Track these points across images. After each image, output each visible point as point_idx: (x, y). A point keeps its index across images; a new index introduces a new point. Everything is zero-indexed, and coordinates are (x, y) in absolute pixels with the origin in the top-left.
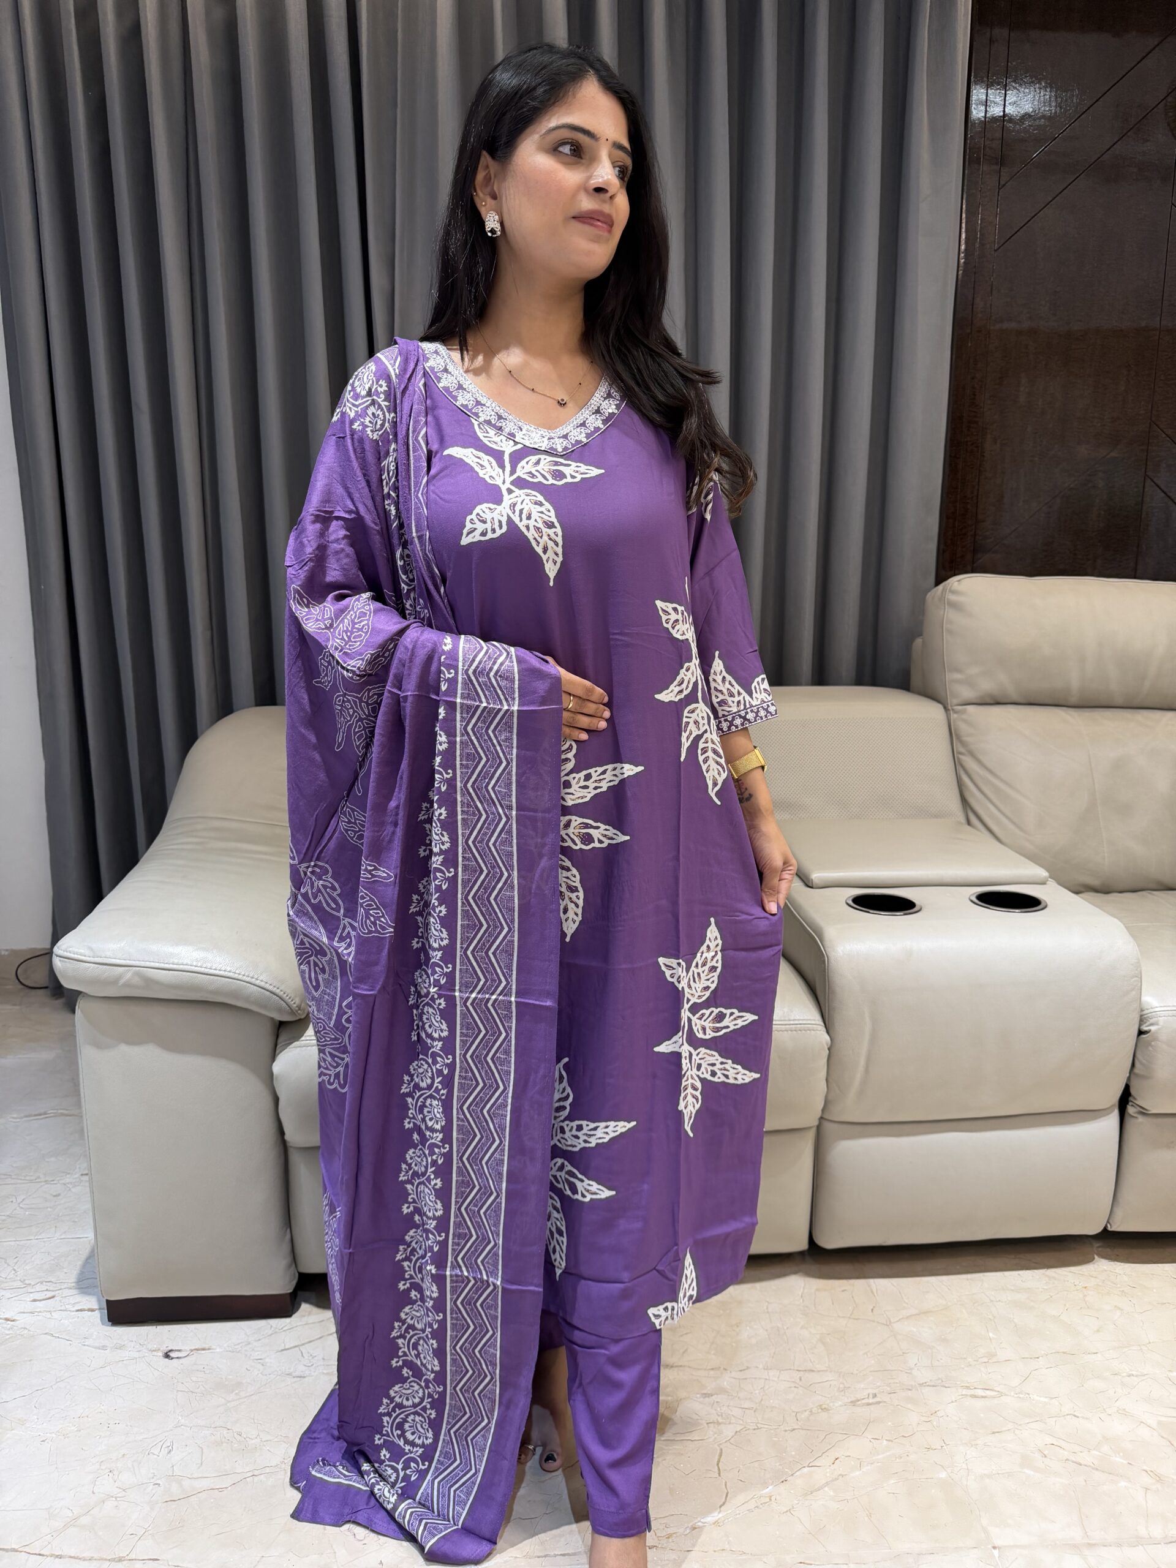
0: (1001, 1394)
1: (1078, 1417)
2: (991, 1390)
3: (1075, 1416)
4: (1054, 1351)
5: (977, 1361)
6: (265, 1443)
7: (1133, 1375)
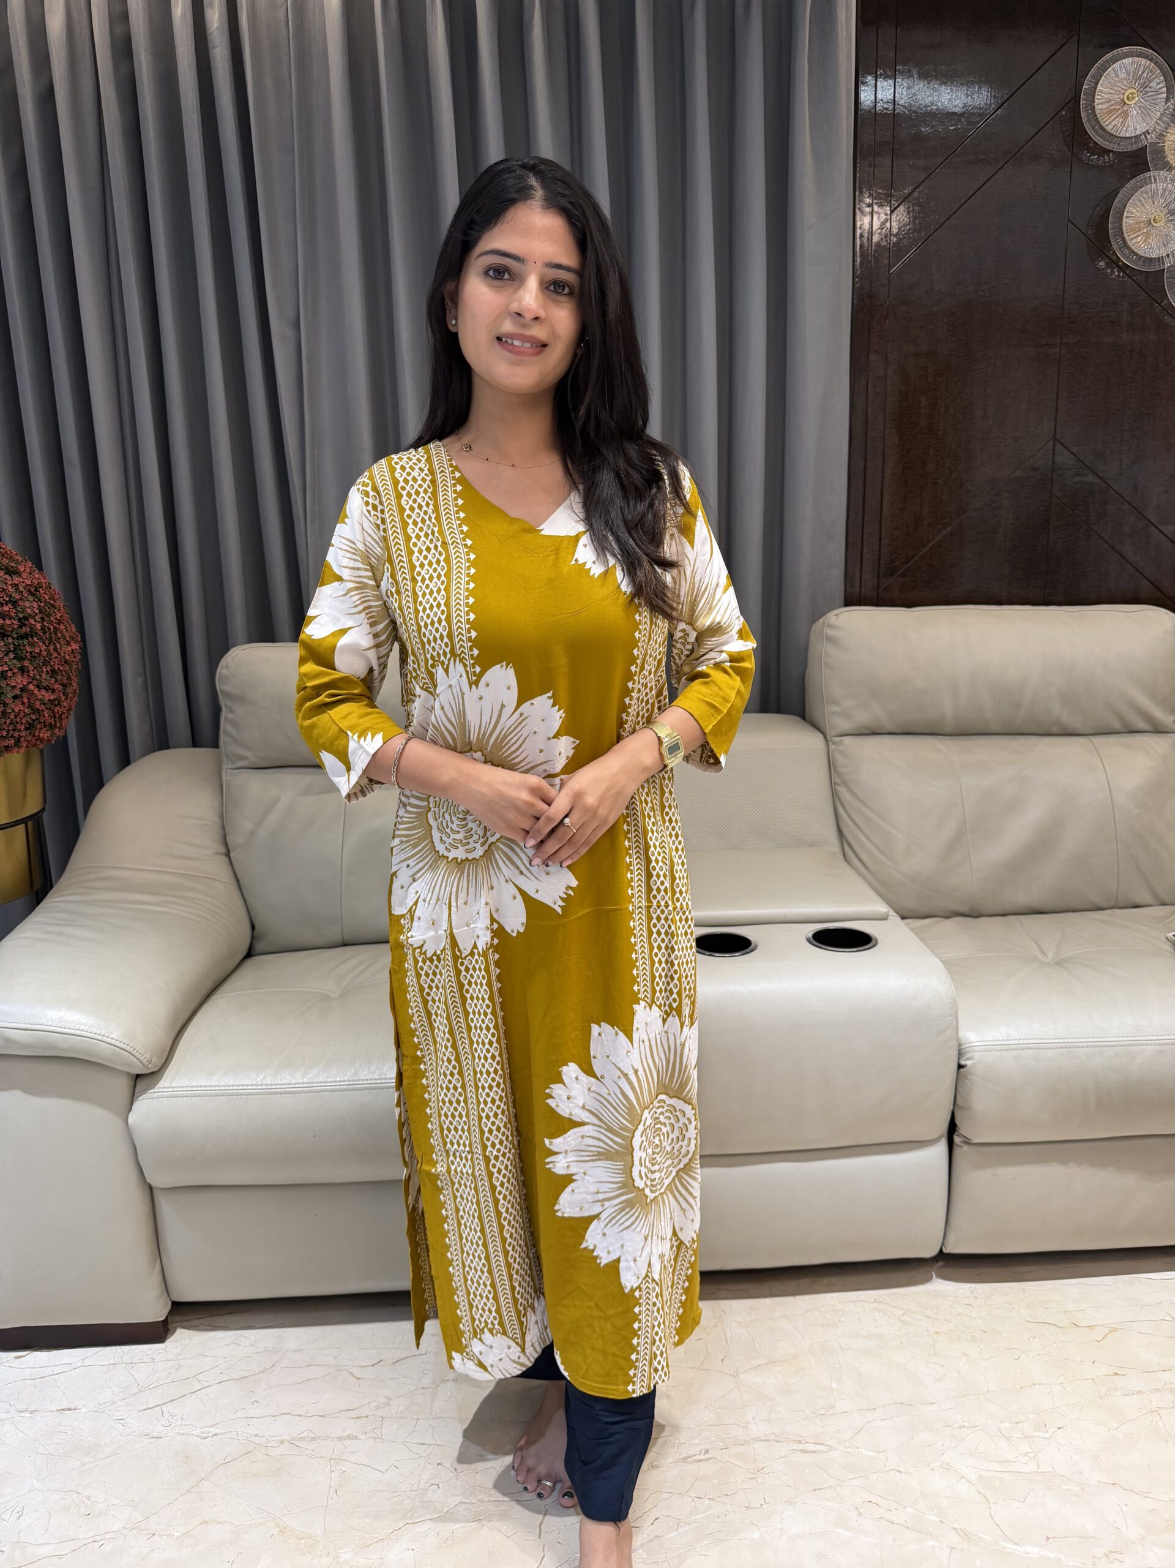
0: (831, 1448)
1: (901, 1472)
2: (822, 1444)
3: (899, 1471)
4: (892, 1402)
5: (814, 1413)
6: (111, 1508)
7: (964, 1426)
